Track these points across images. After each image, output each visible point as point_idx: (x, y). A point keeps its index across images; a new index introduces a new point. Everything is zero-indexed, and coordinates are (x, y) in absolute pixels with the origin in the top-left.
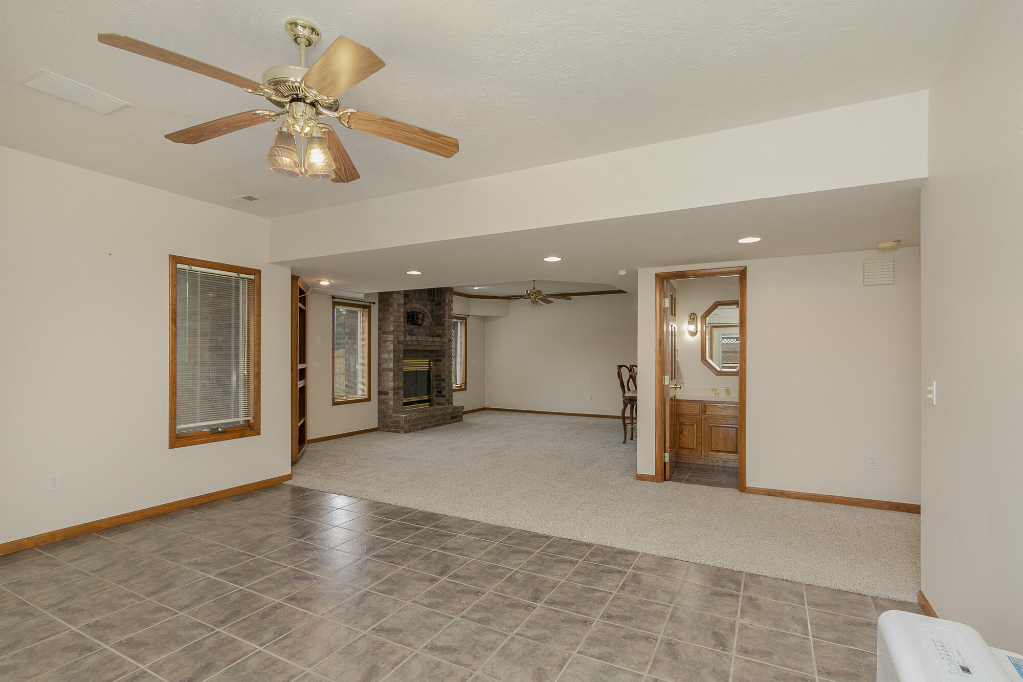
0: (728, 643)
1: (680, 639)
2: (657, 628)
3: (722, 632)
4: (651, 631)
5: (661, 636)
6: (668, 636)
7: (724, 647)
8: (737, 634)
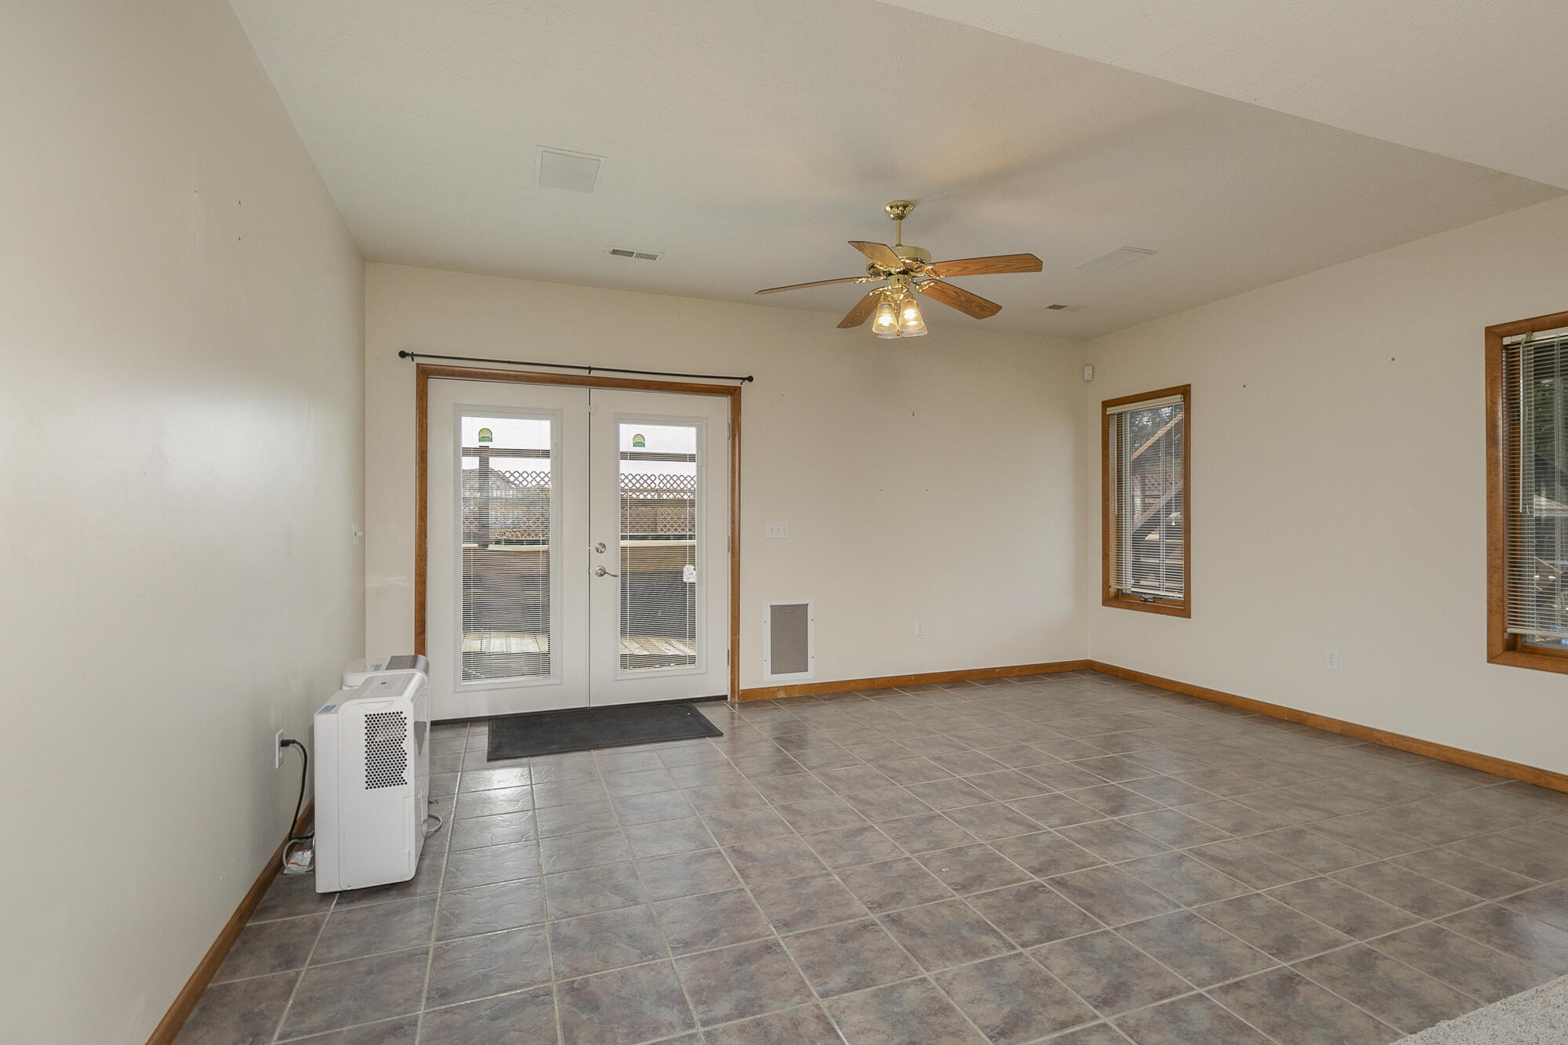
0: (568, 999)
1: (642, 966)
2: (689, 967)
3: (585, 1017)
4: (693, 958)
5: (673, 959)
6: (662, 963)
7: (573, 989)
8: (558, 1027)
